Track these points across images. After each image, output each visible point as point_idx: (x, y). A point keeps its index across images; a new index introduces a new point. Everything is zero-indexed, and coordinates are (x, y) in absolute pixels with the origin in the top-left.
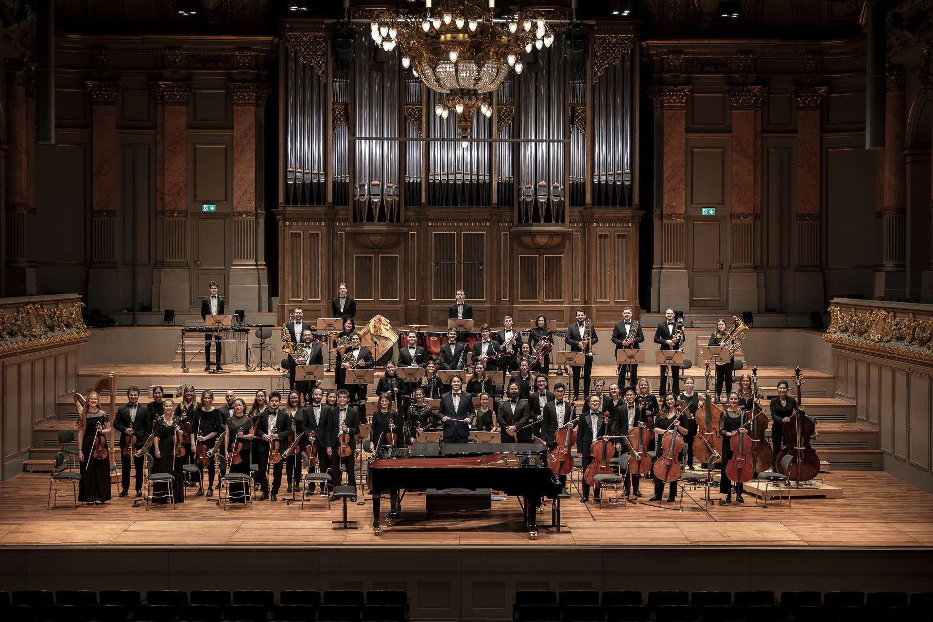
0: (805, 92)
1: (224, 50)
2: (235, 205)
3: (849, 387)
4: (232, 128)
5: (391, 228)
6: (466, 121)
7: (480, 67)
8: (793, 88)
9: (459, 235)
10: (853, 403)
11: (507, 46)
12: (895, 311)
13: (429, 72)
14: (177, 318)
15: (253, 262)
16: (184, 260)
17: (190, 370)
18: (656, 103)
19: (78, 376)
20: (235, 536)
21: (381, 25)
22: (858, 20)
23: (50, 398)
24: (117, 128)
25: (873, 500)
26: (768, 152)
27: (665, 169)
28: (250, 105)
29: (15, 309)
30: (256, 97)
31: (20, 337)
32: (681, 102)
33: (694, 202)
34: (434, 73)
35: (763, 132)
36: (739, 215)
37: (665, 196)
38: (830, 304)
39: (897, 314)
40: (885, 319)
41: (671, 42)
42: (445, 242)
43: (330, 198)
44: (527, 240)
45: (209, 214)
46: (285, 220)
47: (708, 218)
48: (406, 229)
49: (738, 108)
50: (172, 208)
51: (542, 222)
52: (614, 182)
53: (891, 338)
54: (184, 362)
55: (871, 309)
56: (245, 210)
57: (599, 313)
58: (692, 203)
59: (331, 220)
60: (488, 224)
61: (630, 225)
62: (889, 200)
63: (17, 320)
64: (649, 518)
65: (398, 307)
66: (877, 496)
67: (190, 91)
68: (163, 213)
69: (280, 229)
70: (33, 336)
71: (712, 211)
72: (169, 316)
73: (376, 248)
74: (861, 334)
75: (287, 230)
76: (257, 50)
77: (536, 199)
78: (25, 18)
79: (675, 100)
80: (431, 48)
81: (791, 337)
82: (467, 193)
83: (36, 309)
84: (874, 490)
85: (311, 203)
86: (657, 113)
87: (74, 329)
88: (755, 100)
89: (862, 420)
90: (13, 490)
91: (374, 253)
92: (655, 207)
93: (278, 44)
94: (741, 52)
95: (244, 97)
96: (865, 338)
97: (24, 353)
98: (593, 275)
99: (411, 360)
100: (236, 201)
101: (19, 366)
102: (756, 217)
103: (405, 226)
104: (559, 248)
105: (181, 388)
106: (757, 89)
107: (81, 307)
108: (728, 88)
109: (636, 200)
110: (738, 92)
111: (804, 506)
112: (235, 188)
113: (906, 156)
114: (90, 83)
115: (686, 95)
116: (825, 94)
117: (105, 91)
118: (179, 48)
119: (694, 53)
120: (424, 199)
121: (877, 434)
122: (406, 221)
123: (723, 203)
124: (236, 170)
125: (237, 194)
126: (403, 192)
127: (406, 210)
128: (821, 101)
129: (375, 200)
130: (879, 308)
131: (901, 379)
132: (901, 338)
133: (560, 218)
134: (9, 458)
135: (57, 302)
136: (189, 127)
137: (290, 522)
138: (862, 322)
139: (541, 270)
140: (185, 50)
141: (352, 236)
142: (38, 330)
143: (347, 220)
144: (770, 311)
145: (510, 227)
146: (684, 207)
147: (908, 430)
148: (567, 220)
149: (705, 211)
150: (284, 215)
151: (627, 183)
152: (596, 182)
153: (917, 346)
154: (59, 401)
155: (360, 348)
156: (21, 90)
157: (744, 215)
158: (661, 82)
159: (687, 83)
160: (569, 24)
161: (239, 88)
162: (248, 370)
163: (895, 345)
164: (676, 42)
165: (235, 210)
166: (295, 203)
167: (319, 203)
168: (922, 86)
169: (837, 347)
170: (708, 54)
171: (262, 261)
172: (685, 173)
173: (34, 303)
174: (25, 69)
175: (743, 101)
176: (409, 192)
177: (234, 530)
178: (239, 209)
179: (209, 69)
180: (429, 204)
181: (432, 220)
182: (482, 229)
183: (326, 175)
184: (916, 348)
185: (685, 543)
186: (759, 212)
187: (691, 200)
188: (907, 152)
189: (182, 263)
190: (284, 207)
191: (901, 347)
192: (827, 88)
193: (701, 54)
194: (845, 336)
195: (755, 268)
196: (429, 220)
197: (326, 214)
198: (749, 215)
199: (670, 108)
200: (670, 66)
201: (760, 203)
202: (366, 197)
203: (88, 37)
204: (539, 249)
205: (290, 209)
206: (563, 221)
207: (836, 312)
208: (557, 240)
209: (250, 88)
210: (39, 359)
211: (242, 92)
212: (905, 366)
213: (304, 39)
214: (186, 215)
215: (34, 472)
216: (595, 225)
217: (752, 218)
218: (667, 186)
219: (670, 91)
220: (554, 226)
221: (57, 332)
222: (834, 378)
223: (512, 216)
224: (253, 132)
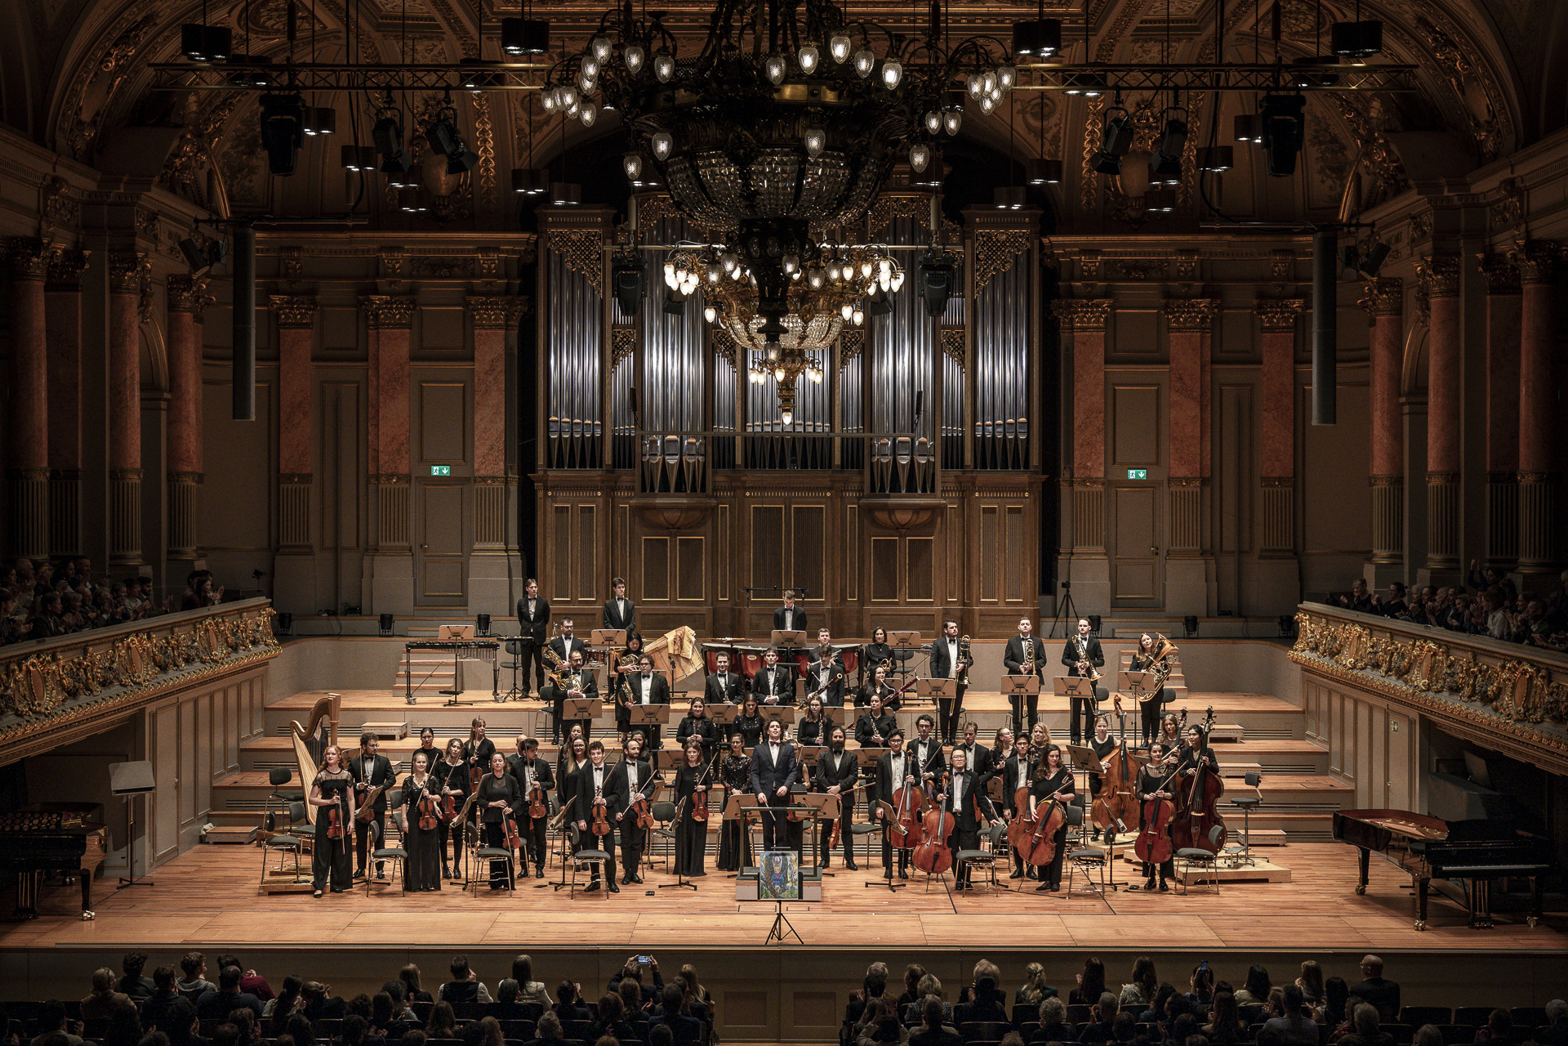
0: (1271, 307)
1: (462, 251)
2: (476, 466)
3: (1321, 725)
4: (472, 359)
5: (695, 500)
6: (788, 389)
7: (806, 322)
8: (1255, 302)
9: (788, 509)
10: (1324, 748)
11: (841, 295)
12: (1372, 629)
13: (739, 327)
14: (398, 626)
15: (502, 546)
16: (405, 544)
17: (419, 700)
18: (1064, 323)
19: (266, 709)
20: (491, 933)
21: (677, 268)
22: (1337, 214)
23: (232, 742)
24: (313, 360)
25: (1331, 885)
26: (1221, 390)
27: (1076, 415)
28: (498, 327)
29: (191, 626)
30: (506, 315)
31: (198, 664)
32: (1098, 321)
33: (1118, 459)
34: (747, 328)
35: (1213, 362)
36: (1179, 480)
37: (1077, 453)
38: (1298, 610)
39: (1375, 633)
40: (1360, 637)
41: (1083, 238)
42: (768, 520)
43: (608, 458)
44: (882, 516)
45: (441, 479)
46: (546, 489)
47: (1137, 483)
48: (714, 501)
49: (1178, 330)
50: (390, 471)
51: (904, 492)
52: (1005, 435)
53: (1366, 665)
54: (409, 688)
55: (1346, 621)
56: (490, 473)
57: (983, 618)
58: (1114, 462)
59: (610, 489)
60: (828, 494)
61: (1027, 495)
62: (1380, 466)
63: (194, 641)
64: (1028, 910)
65: (704, 609)
66: (1337, 880)
67: (414, 308)
68: (377, 477)
69: (540, 502)
70: (213, 660)
71: (1142, 474)
72: (386, 622)
73: (673, 528)
74: (1332, 654)
75: (549, 502)
76: (507, 251)
77: (895, 460)
78: (219, 260)
79: (1090, 319)
80: (743, 297)
81: (1251, 652)
82: (799, 449)
83: (217, 624)
84: (1337, 871)
85: (583, 465)
86: (1064, 336)
87: (262, 647)
88: (1202, 319)
89: (1335, 773)
90: (193, 869)
91: (670, 535)
92: (1062, 466)
93: (536, 243)
94: (1181, 252)
95: (490, 316)
96: (1337, 662)
97: (201, 684)
98: (974, 563)
99: (722, 693)
100: (477, 461)
101: (196, 701)
102: (1204, 482)
103: (712, 497)
104: (928, 527)
105: (406, 726)
106: (1203, 303)
107: (270, 615)
108: (1164, 301)
109: (1035, 460)
110: (1178, 307)
111: (1237, 893)
112: (477, 443)
113: (1403, 404)
114: (276, 299)
115: (1104, 312)
116: (1299, 310)
117: (298, 309)
118: (399, 249)
119: (1116, 254)
120: (739, 460)
121: (1352, 792)
122: (715, 489)
123: (1158, 463)
124: (477, 418)
125: (480, 451)
126: (710, 449)
127: (714, 474)
128: (1296, 319)
129: (672, 462)
130: (1354, 622)
131: (1379, 718)
132: (1377, 666)
133: (929, 487)
134: (184, 826)
135: (240, 612)
136: (413, 358)
137: (561, 914)
138: (1335, 639)
139: (903, 557)
140: (408, 252)
141: (639, 511)
142: (218, 653)
143: (631, 489)
144: (1224, 613)
145: (859, 498)
146: (1102, 469)
147: (1387, 789)
148: (939, 487)
149: (1132, 474)
150: (545, 482)
151: (1022, 437)
152: (979, 434)
153: (1394, 678)
154: (243, 745)
155: (651, 675)
156: (187, 317)
157: (1187, 480)
158: (1071, 294)
159: (1107, 294)
160: (928, 251)
161: (482, 304)
162: (496, 701)
163: (1370, 674)
164: (1091, 238)
165: (476, 474)
166: (560, 465)
167: (593, 466)
168: (1419, 313)
169: (1306, 670)
170: (1135, 255)
171: (514, 545)
172: (1105, 421)
173: (213, 616)
174: (194, 289)
175: (1185, 320)
176: (720, 451)
177: (489, 925)
178: (483, 472)
179: (441, 277)
180: (746, 467)
181: (751, 489)
182: (819, 502)
183: (602, 426)
184: (1392, 681)
185: (1067, 943)
186: (1207, 474)
187: (1112, 458)
188: (1403, 400)
189: (403, 548)
190: (545, 471)
191: (1375, 677)
192: (1302, 301)
193: (1126, 254)
194: (1314, 656)
195: (1203, 553)
196: (746, 489)
197: (603, 481)
198: (1195, 479)
199: (1083, 329)
200: (1083, 271)
201: (1209, 462)
202: (659, 458)
203: (274, 235)
204: (899, 528)
205: (553, 473)
206: (933, 490)
207: (1305, 623)
208: (924, 517)
209: (497, 304)
210: (218, 690)
211: (487, 309)
212: (1383, 703)
213: (573, 236)
214: (409, 481)
215: (215, 843)
216: (977, 495)
217: (1198, 483)
218: (1079, 439)
219: (1082, 306)
220: (920, 497)
221: (242, 653)
222: (1303, 712)
223: (862, 482)
224: (501, 366)
